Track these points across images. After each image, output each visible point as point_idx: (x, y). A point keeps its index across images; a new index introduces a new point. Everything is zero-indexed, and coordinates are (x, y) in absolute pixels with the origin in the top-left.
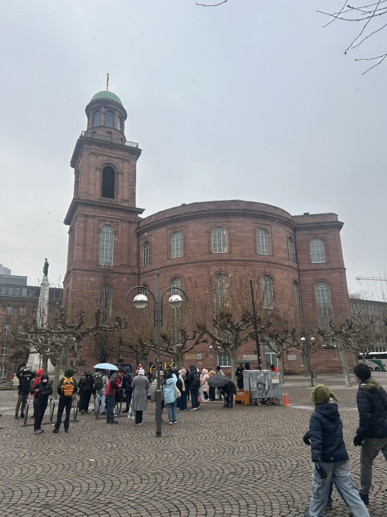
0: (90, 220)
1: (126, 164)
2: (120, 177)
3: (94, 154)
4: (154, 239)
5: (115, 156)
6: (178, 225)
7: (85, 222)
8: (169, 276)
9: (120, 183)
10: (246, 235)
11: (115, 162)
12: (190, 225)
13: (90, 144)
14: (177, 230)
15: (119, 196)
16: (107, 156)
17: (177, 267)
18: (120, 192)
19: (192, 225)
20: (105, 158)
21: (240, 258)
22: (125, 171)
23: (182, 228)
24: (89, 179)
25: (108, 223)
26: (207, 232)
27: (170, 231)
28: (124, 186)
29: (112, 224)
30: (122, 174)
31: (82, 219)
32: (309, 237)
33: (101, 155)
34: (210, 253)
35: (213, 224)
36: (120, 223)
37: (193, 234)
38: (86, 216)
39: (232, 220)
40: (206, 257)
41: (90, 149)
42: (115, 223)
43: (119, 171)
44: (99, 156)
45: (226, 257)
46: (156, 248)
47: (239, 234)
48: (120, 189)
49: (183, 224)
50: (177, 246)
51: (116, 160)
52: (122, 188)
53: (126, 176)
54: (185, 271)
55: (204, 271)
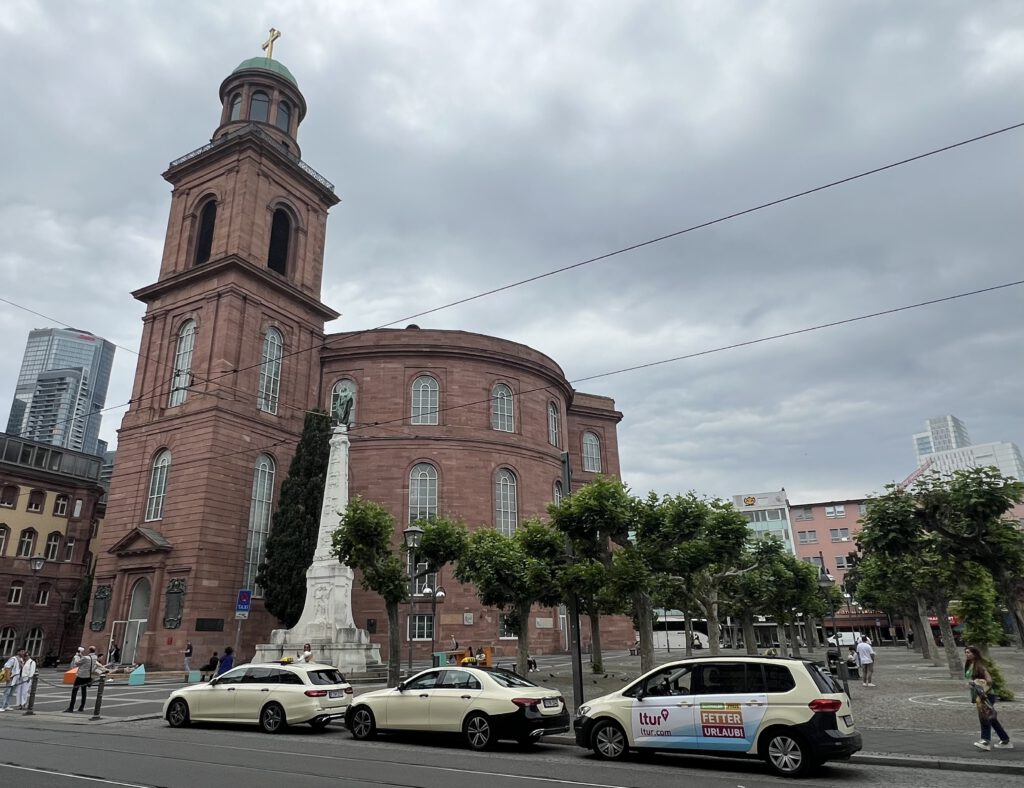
0: (251, 310)
1: (312, 216)
2: (301, 237)
3: (267, 176)
4: (368, 379)
5: (298, 194)
6: (430, 365)
7: (243, 312)
8: (408, 458)
9: (301, 252)
10: (537, 407)
11: (298, 206)
12: (455, 370)
13: (261, 155)
14: (428, 373)
15: (298, 276)
16: (285, 188)
17: (427, 442)
18: (299, 269)
19: (458, 370)
20: (283, 192)
21: (532, 446)
22: (311, 230)
23: (438, 371)
24: (253, 223)
25: (276, 324)
26: (484, 389)
27: (411, 372)
28: (307, 259)
29: (282, 329)
30: (306, 233)
31: (238, 303)
32: (582, 428)
33: (276, 182)
34: (489, 428)
35: (495, 377)
36: (296, 330)
37: (460, 387)
38: (245, 298)
39: (521, 378)
40: (483, 435)
41: (260, 163)
42: (288, 328)
43: (301, 225)
44: (273, 183)
45: (514, 440)
46: (375, 398)
47: (531, 405)
48: (300, 263)
49: (440, 363)
50: (425, 402)
51: (298, 204)
52: (304, 260)
53: (311, 239)
54: (444, 454)
55: (480, 460)
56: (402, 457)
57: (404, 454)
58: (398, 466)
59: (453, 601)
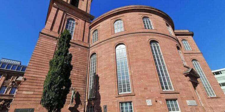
4: (101, 27)
7: (57, 12)
8: (114, 44)
14: (118, 19)
17: (120, 37)
19: (128, 15)
25: (72, 17)
27: (113, 20)
29: (74, 19)
36: (80, 20)
37: (130, 19)
38: (59, 8)
40: (141, 31)
46: (103, 31)
47: (158, 22)
49: (122, 15)
54: (127, 39)
55: (142, 38)
56: (112, 44)
57: (113, 43)
58: (111, 47)
59: (140, 95)
